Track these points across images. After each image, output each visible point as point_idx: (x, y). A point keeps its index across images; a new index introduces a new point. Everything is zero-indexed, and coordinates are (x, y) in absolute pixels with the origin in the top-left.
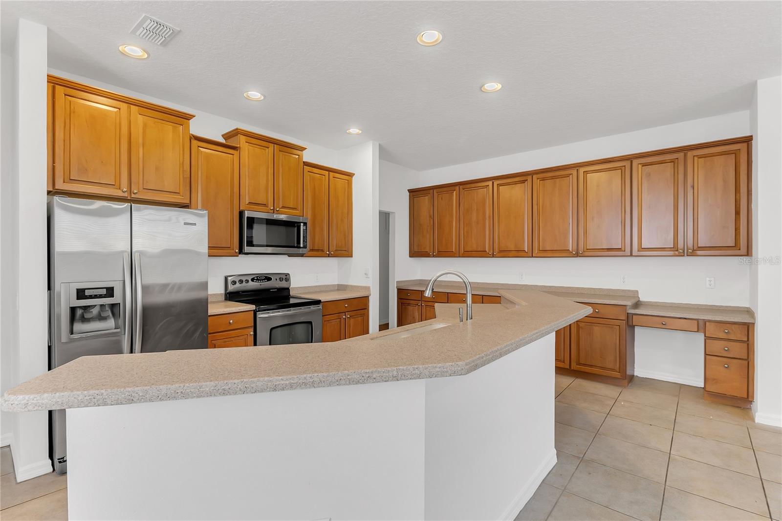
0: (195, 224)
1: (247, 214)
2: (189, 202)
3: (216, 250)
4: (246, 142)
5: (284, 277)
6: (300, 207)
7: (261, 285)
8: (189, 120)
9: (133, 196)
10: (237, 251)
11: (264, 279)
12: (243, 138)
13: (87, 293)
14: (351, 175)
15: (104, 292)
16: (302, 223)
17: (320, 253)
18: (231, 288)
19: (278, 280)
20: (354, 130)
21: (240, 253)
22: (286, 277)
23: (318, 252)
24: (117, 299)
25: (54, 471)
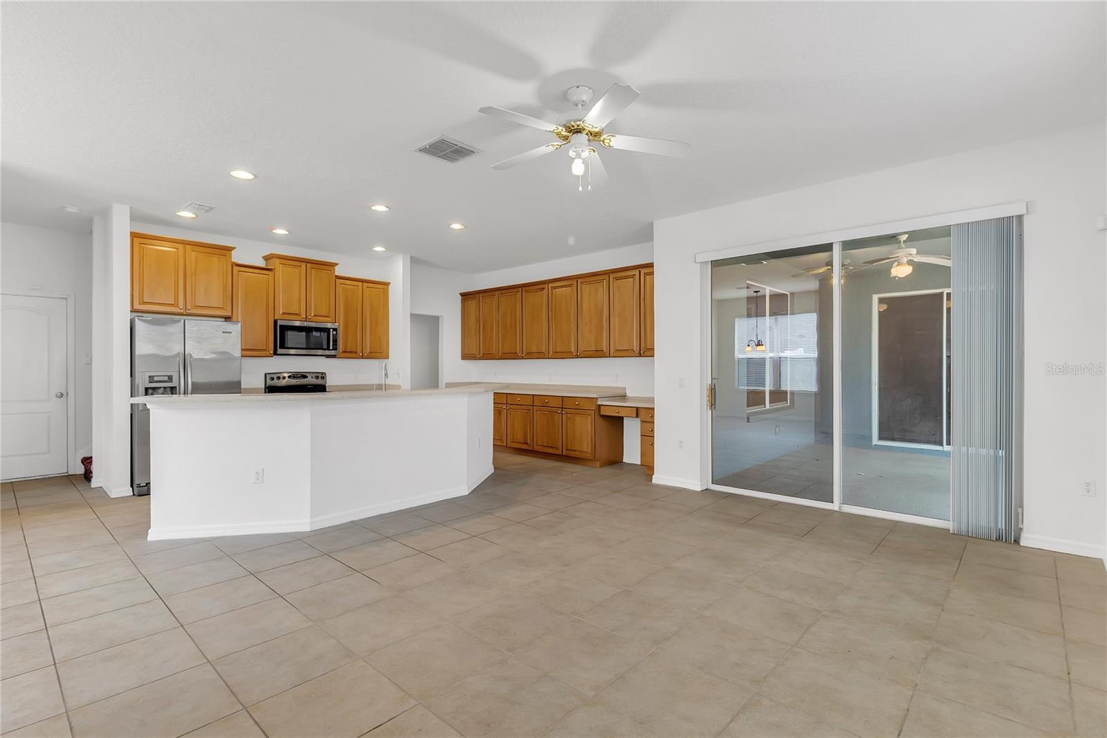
0: (232, 333)
1: (279, 323)
2: (230, 314)
3: (250, 352)
4: (280, 264)
5: (320, 376)
6: (332, 314)
7: (298, 381)
8: (231, 251)
9: (187, 311)
10: (272, 352)
11: (301, 377)
12: (277, 261)
13: (156, 379)
14: (387, 284)
15: (166, 379)
16: (332, 328)
17: (353, 355)
18: (269, 382)
19: (315, 378)
20: (379, 249)
21: (275, 355)
22: (323, 376)
23: (351, 354)
24: (175, 383)
25: (134, 495)
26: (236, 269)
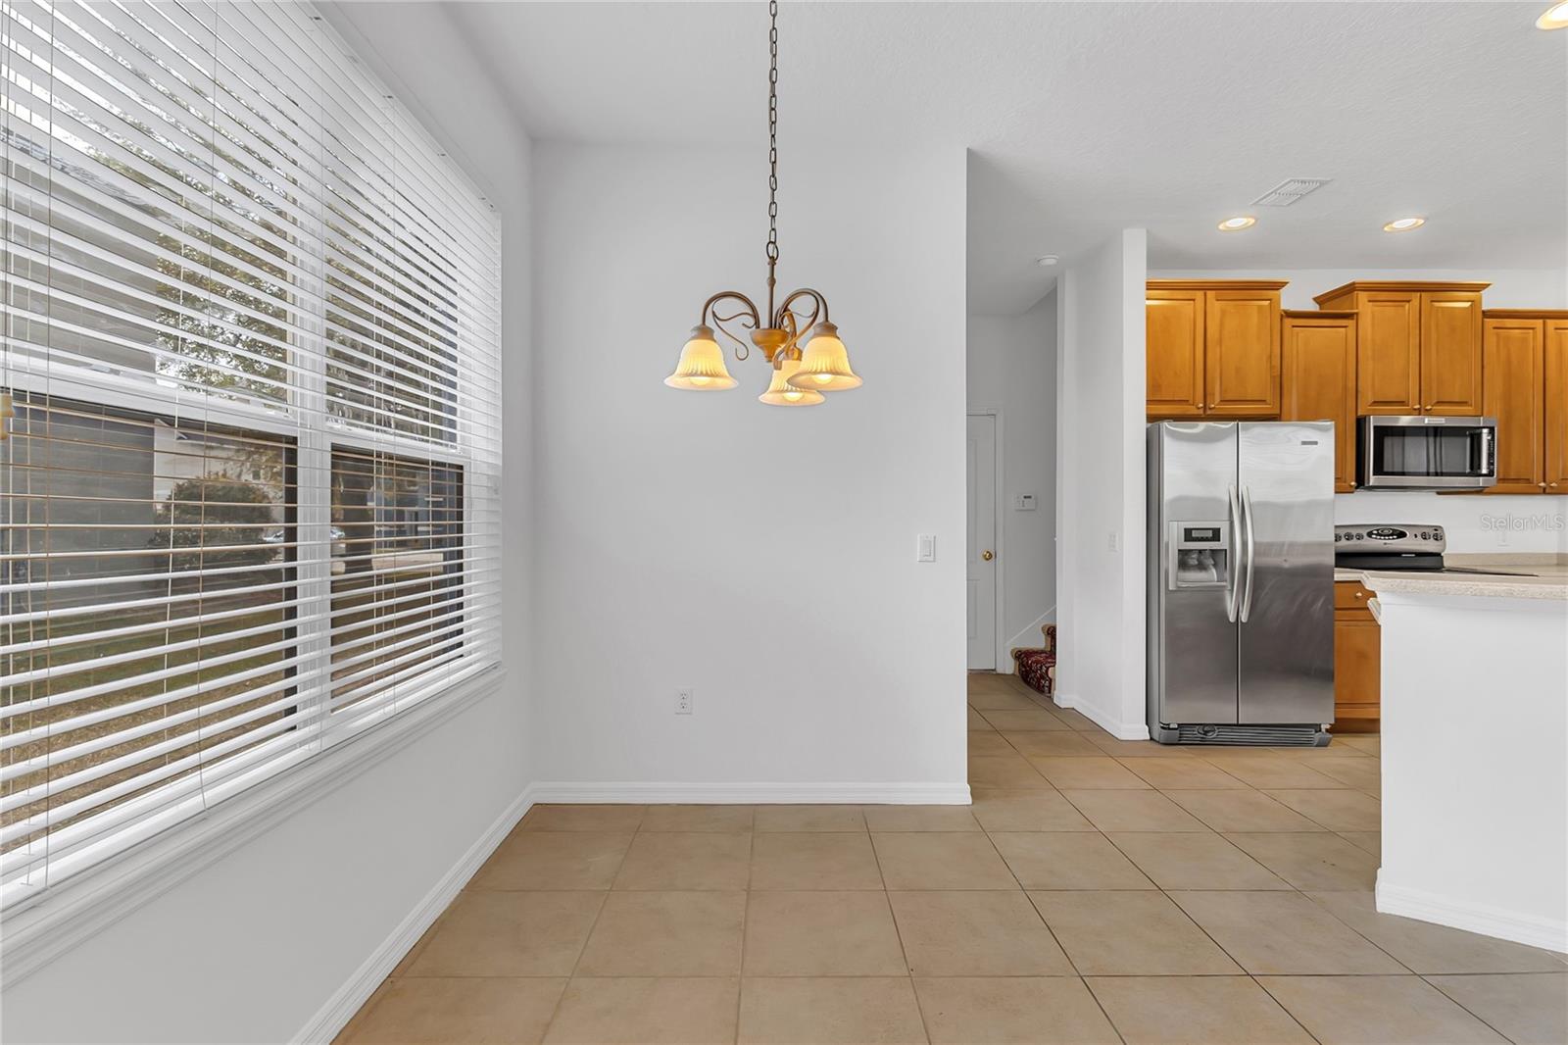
0: (1316, 443)
1: (1372, 422)
2: (1279, 412)
4: (1370, 301)
5: (1434, 533)
6: (1475, 399)
7: (1385, 544)
8: (1279, 289)
9: (1209, 412)
10: (1353, 483)
11: (1392, 535)
12: (1363, 296)
13: (1194, 534)
15: (1210, 534)
16: (1484, 428)
17: (1521, 486)
18: (1345, 545)
19: (1419, 537)
21: (1357, 488)
22: (1437, 534)
23: (1516, 484)
24: (1223, 543)
25: (1152, 739)
26: (1289, 322)
